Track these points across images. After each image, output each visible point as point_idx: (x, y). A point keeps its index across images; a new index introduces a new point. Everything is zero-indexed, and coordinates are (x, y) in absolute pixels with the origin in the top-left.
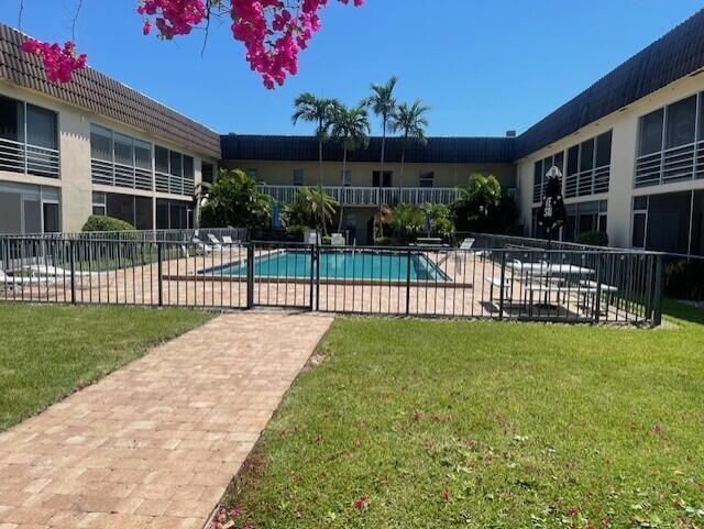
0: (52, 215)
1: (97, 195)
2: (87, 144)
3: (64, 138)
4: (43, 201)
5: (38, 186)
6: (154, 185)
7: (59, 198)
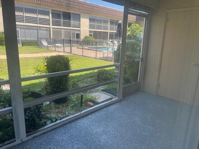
0: (78, 36)
1: (90, 32)
2: (88, 20)
3: (81, 19)
4: (76, 33)
5: (75, 30)
6: (109, 29)
7: (80, 32)
